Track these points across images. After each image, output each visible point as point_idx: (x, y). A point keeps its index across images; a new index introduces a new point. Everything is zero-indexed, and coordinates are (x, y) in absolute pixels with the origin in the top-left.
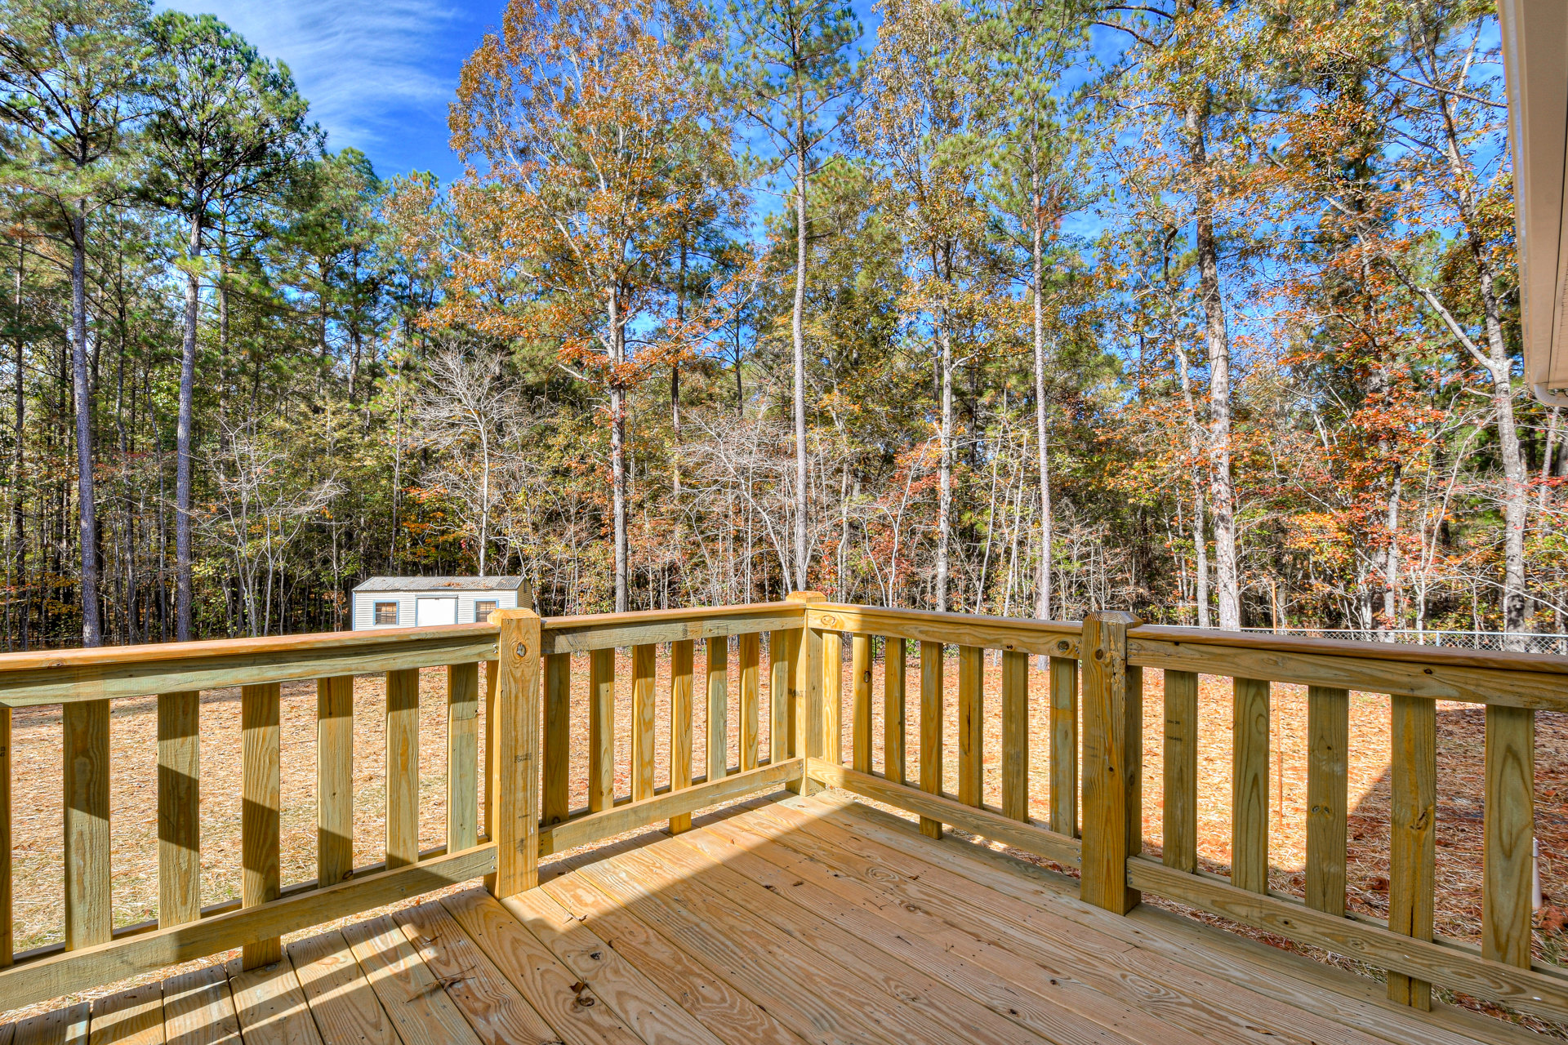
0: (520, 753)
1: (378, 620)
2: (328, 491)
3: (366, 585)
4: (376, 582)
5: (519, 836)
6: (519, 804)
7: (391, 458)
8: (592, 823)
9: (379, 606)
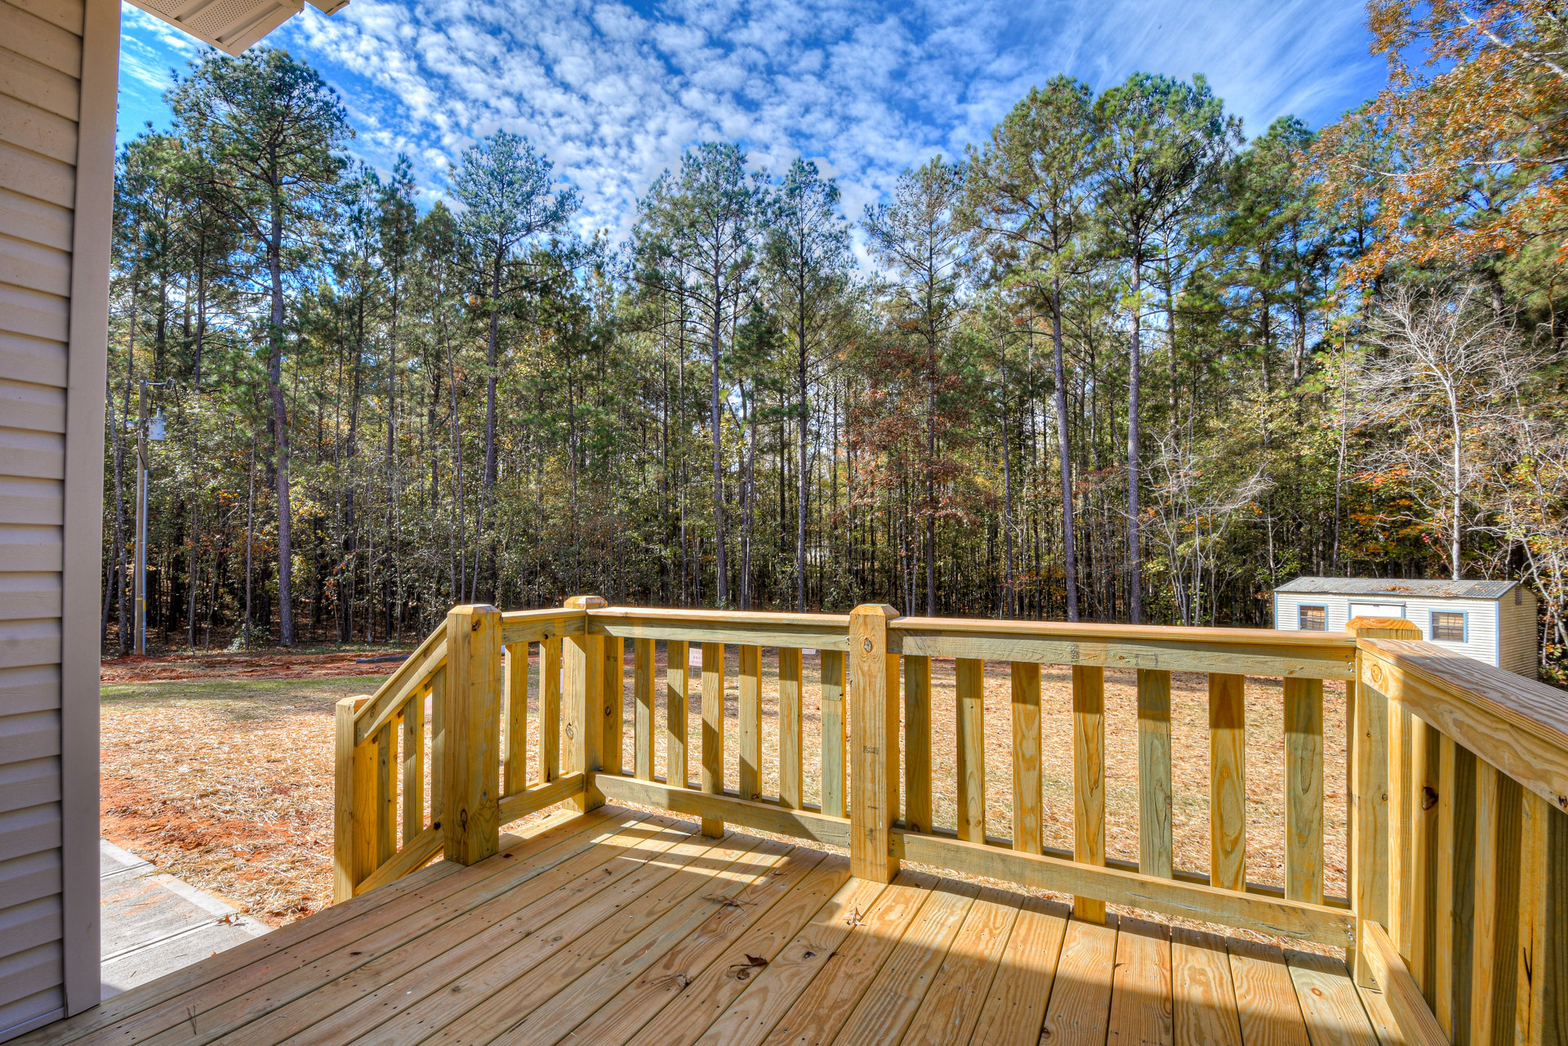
0: (868, 745)
1: (1304, 624)
2: (1254, 486)
3: (1291, 585)
4: (1303, 582)
5: (869, 825)
6: (868, 794)
7: (1336, 442)
8: (948, 848)
9: (1304, 609)
